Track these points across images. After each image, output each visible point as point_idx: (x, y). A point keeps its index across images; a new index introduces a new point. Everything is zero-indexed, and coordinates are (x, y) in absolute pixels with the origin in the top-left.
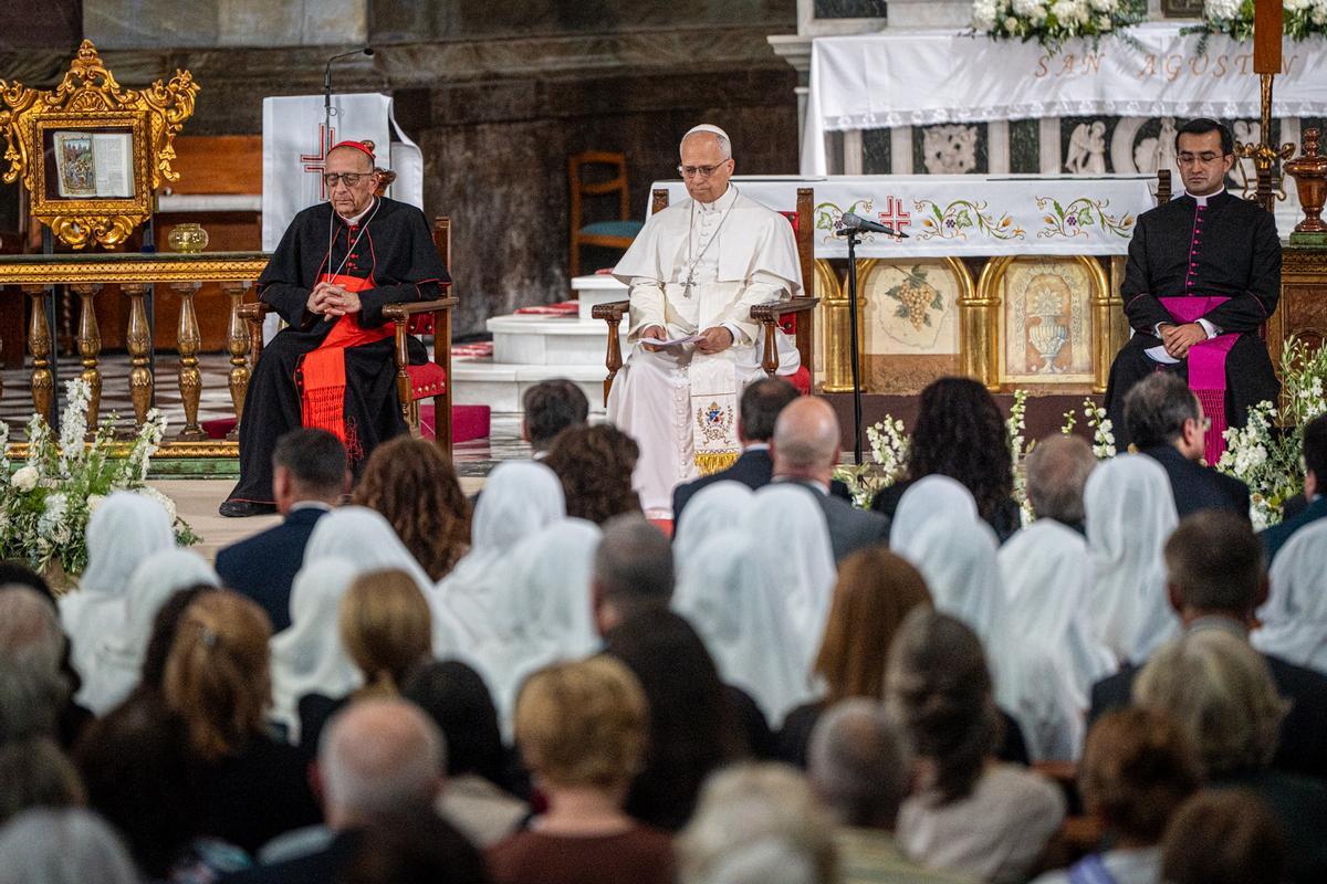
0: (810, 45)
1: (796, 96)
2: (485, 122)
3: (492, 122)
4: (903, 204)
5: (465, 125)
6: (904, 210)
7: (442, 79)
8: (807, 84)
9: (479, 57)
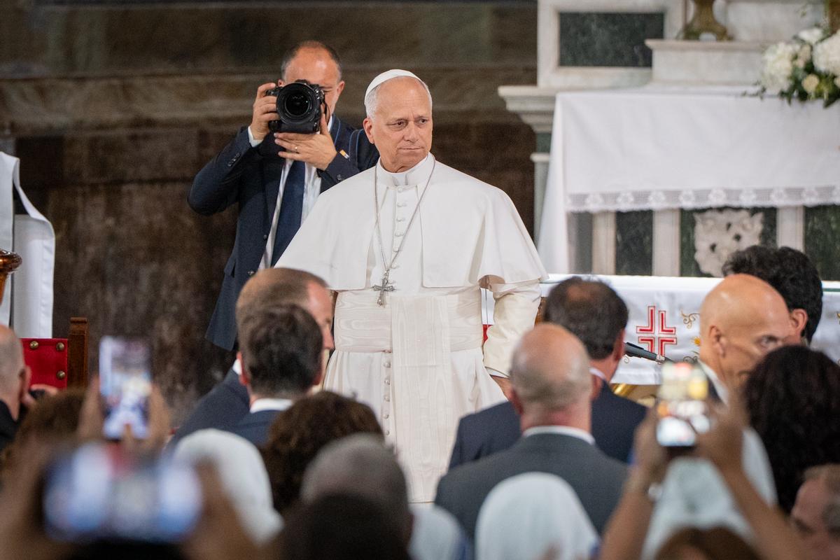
0: (552, 100)
1: (531, 167)
2: (131, 181)
3: (140, 182)
4: (667, 316)
5: (105, 184)
6: (668, 325)
7: (79, 125)
8: (547, 150)
9: (128, 97)
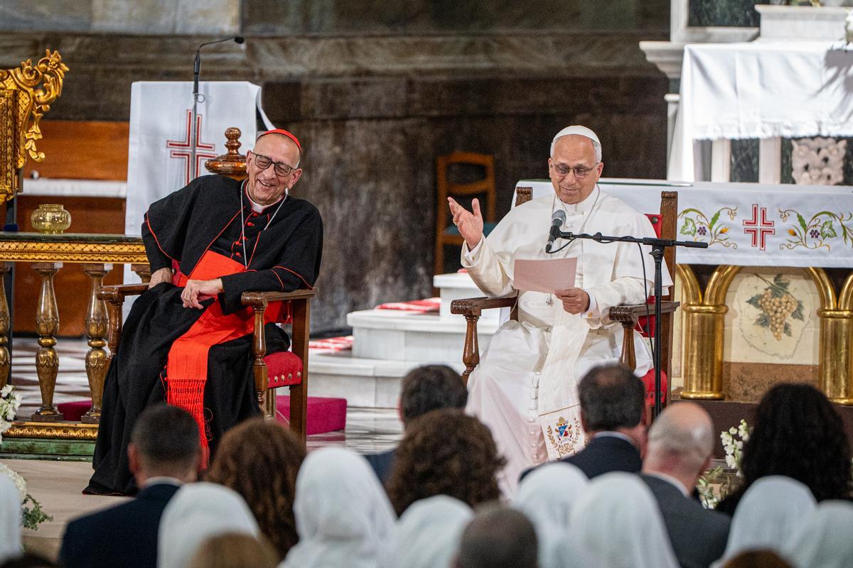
0: (681, 52)
1: (666, 104)
2: (354, 118)
3: (361, 119)
4: (767, 212)
5: (333, 120)
6: (768, 219)
7: (313, 74)
8: (677, 92)
9: (352, 53)
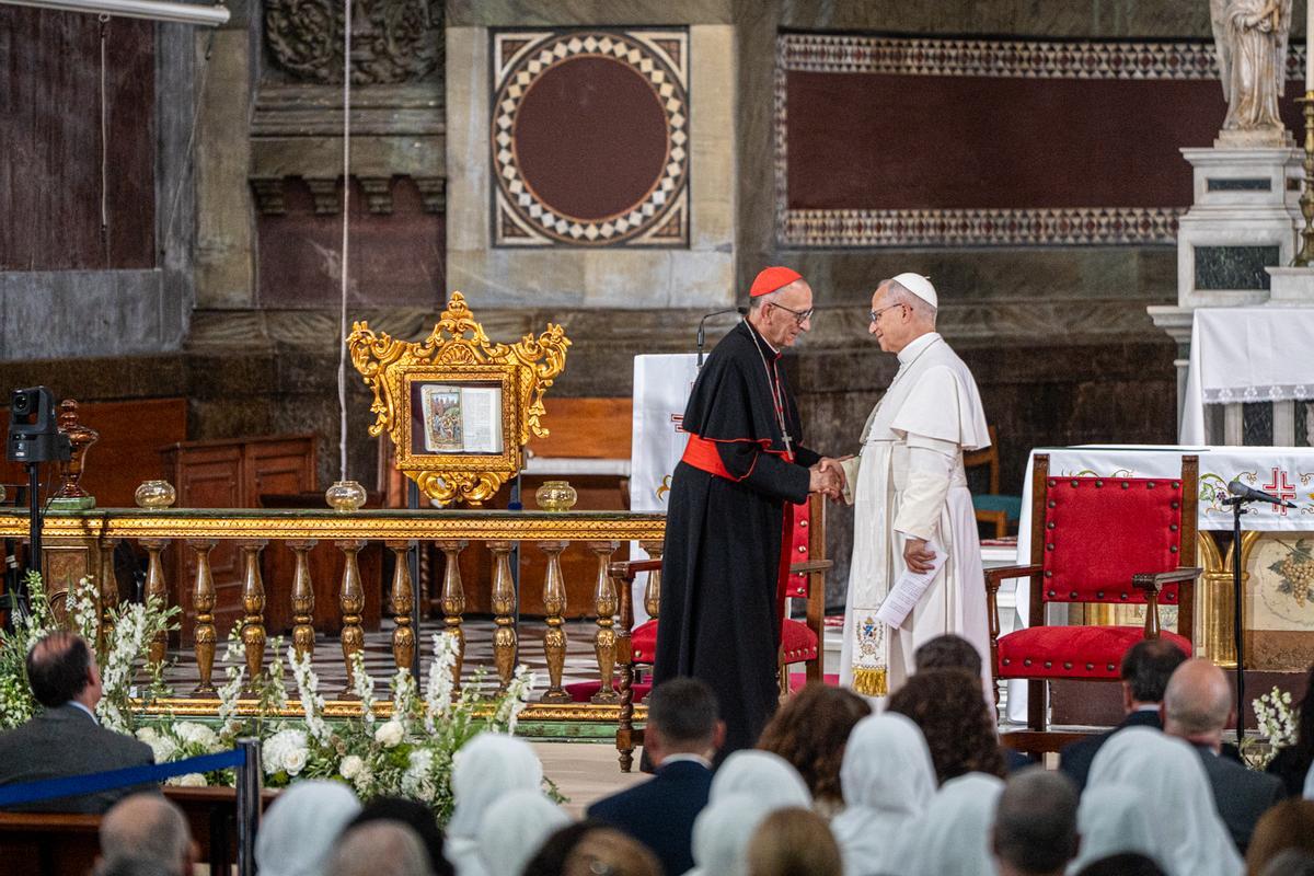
0: (1191, 316)
1: (1174, 370)
2: (853, 391)
3: (861, 391)
4: (1288, 477)
5: (832, 393)
6: (1289, 483)
7: (811, 346)
8: (1187, 357)
9: (850, 324)
